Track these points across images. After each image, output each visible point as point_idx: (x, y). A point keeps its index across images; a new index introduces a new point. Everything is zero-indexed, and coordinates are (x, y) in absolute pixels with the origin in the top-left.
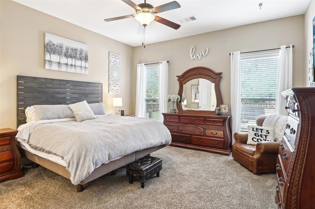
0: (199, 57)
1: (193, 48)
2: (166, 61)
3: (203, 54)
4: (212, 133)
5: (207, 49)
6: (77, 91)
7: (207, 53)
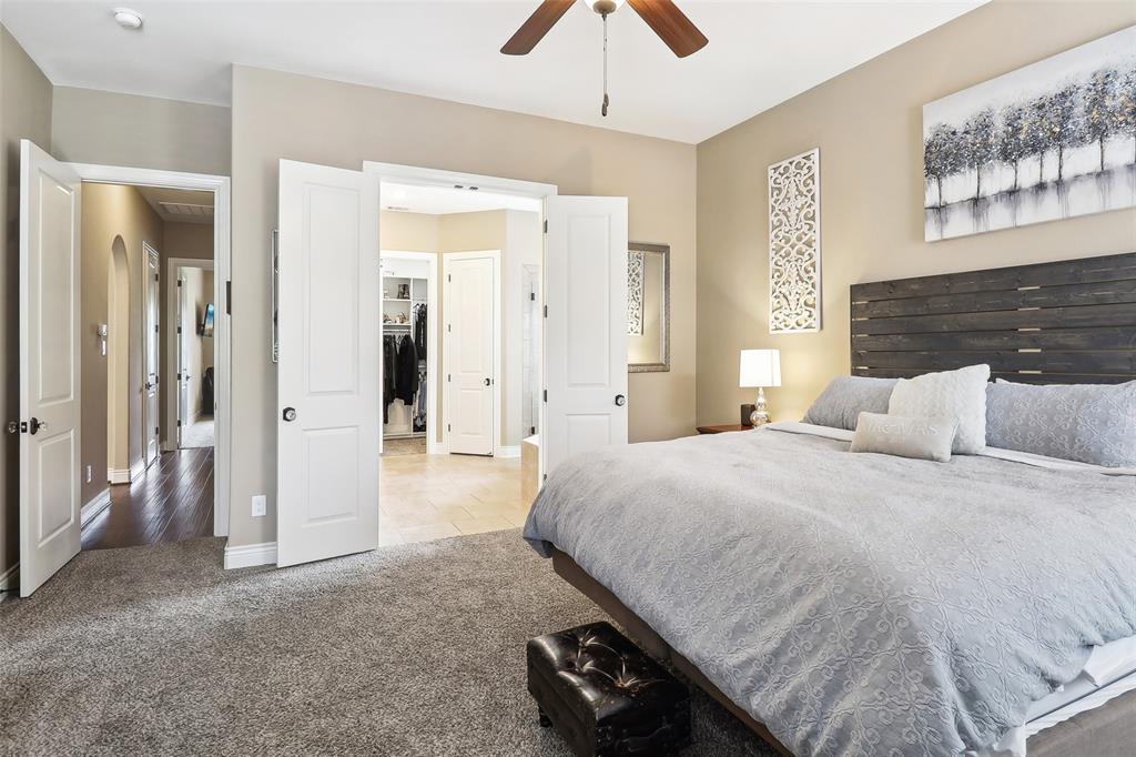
6: (1074, 314)
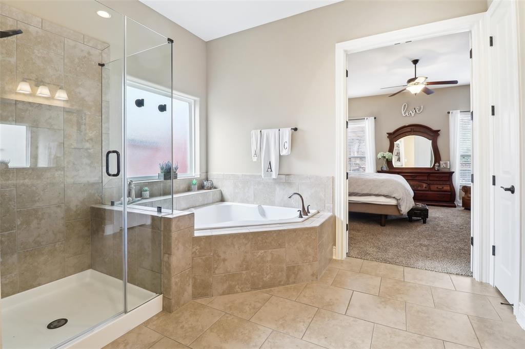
0: (413, 115)
1: (405, 105)
2: (374, 117)
3: (418, 112)
4: (437, 188)
5: (422, 107)
7: (421, 111)
